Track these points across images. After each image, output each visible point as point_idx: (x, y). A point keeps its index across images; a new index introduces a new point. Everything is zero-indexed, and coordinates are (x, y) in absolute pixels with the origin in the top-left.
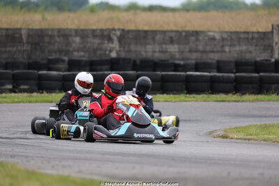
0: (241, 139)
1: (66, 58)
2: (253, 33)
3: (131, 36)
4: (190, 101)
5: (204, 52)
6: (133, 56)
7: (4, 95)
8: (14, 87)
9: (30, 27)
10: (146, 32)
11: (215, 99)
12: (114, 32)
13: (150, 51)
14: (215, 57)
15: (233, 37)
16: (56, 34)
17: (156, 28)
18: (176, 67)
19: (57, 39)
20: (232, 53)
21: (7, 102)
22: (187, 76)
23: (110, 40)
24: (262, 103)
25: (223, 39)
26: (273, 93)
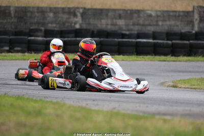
0: (188, 88)
1: (43, 28)
2: (179, 12)
3: (90, 12)
4: (140, 60)
5: (143, 25)
6: (91, 28)
7: (3, 54)
8: (10, 48)
9: (16, 5)
10: (102, 10)
11: (159, 59)
12: (78, 10)
13: (104, 24)
14: (151, 29)
15: (165, 14)
16: (36, 10)
17: (107, 7)
18: (123, 36)
19: (36, 14)
20: (164, 26)
21: (7, 60)
22: (137, 42)
23: (75, 15)
24: (193, 62)
25: (158, 16)
26: (199, 56)
